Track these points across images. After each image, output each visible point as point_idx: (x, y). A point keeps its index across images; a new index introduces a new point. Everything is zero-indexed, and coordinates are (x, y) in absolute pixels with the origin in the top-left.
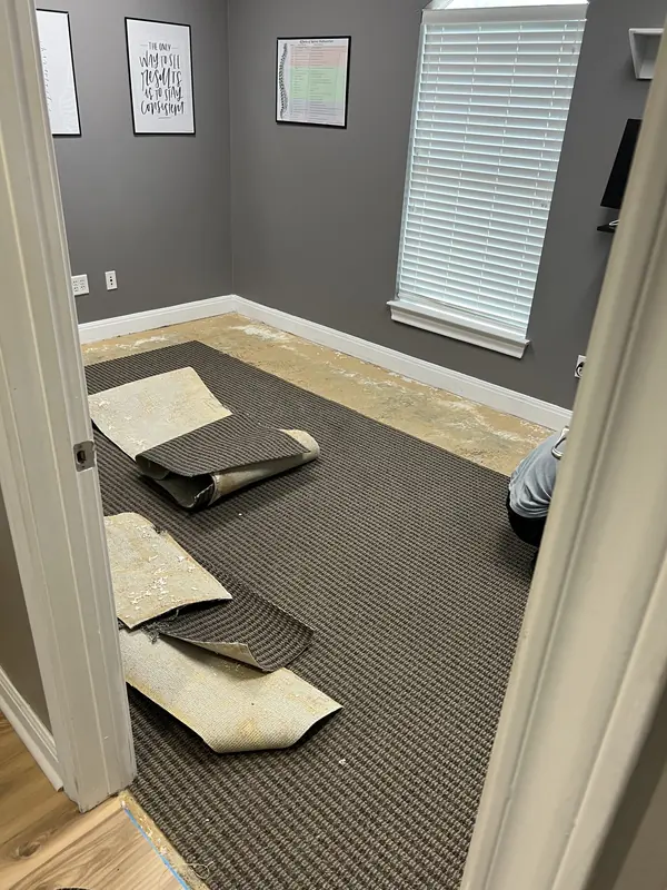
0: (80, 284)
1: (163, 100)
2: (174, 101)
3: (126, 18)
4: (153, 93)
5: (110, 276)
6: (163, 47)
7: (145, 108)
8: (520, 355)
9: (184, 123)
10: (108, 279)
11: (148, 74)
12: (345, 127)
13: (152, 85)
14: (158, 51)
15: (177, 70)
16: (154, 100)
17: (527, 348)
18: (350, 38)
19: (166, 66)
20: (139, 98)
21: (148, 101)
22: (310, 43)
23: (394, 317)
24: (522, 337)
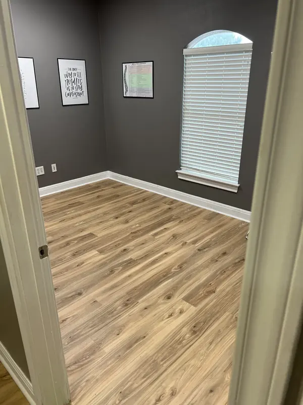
0: (40, 171)
1: (74, 91)
2: (79, 91)
3: (58, 59)
4: (70, 88)
5: (54, 166)
6: (74, 69)
7: (67, 94)
8: (236, 191)
9: (84, 99)
10: (53, 168)
11: (68, 81)
12: (153, 98)
13: (70, 85)
14: (72, 71)
15: (80, 78)
16: (71, 91)
17: (239, 188)
18: (153, 61)
19: (76, 77)
20: (64, 91)
21: (68, 92)
22: (136, 65)
23: (179, 177)
24: (236, 184)
